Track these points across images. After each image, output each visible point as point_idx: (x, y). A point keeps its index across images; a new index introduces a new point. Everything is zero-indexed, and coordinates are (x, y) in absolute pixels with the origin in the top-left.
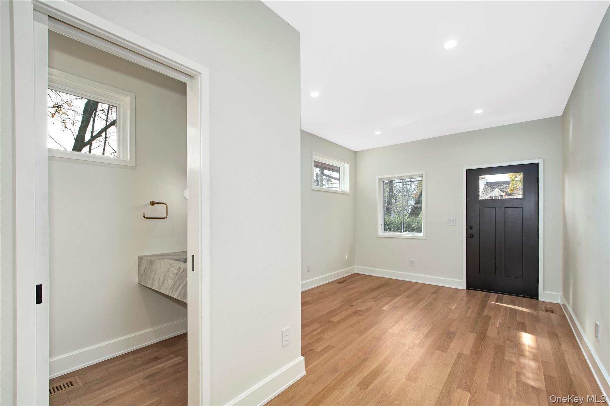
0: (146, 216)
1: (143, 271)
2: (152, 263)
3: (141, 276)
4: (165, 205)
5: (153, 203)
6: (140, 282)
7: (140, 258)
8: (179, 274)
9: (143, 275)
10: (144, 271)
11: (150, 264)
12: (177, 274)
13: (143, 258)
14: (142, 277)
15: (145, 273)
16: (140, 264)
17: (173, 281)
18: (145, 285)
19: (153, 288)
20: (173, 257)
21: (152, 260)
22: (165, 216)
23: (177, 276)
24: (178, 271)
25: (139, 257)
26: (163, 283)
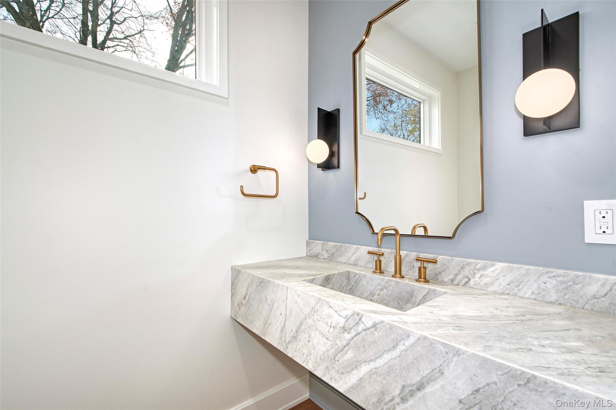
0: (246, 192)
1: (243, 297)
2: (262, 284)
3: (237, 306)
4: (273, 174)
5: (254, 170)
6: (236, 315)
7: (236, 272)
8: (353, 333)
9: (242, 304)
10: (245, 298)
11: (257, 286)
12: (345, 329)
13: (242, 272)
14: (240, 308)
15: (247, 302)
16: (236, 281)
17: (329, 343)
18: (246, 326)
19: (268, 339)
20: (304, 272)
21: (263, 279)
22: (274, 194)
23: (347, 336)
24: (352, 322)
25: (232, 268)
26: (295, 337)
